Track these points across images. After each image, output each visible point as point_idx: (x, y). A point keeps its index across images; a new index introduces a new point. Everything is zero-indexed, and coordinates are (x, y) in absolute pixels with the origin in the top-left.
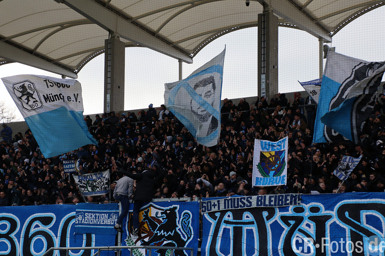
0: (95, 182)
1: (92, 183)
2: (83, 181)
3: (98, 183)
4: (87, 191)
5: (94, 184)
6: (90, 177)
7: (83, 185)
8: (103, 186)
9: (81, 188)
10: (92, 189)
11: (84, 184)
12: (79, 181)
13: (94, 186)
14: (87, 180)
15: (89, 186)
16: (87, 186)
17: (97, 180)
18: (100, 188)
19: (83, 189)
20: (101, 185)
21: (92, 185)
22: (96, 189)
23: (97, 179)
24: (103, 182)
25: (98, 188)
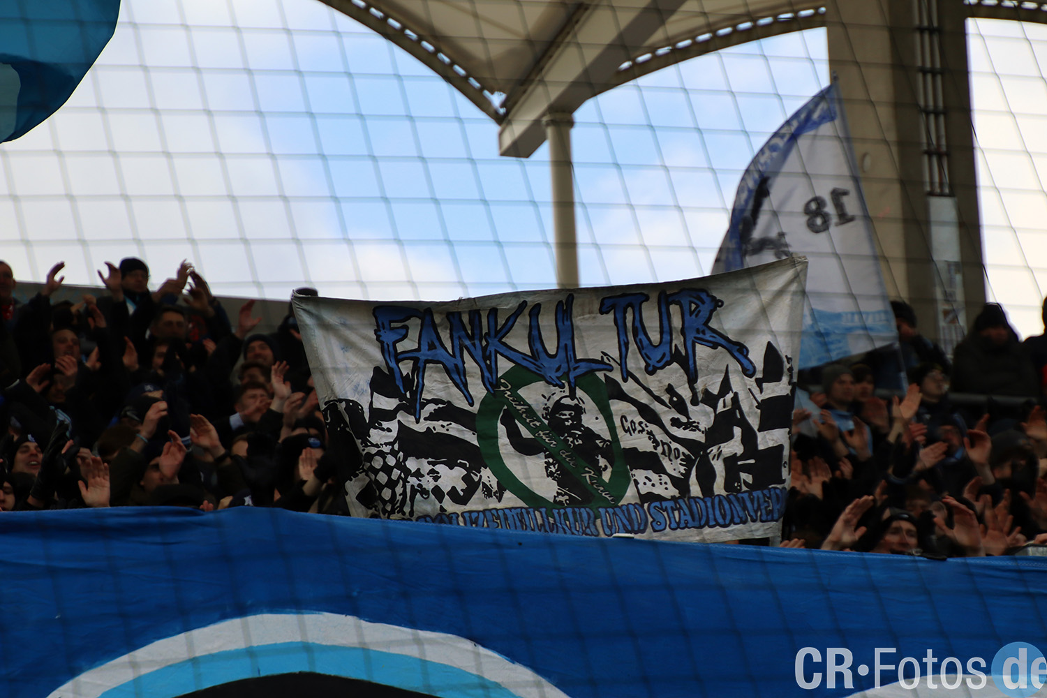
0: (608, 393)
1: (559, 406)
2: (436, 385)
3: (644, 411)
4: (510, 500)
5: (593, 421)
6: (534, 337)
7: (438, 426)
8: (734, 447)
9: (412, 464)
10: (564, 478)
11: (447, 412)
12: (382, 382)
13: (590, 446)
14: (504, 365)
15: (525, 448)
16: (489, 438)
17: (627, 375)
18: (674, 467)
19: (451, 477)
20: (698, 436)
21: (557, 427)
22: (621, 480)
23: (635, 363)
24: (710, 400)
25: (651, 462)
